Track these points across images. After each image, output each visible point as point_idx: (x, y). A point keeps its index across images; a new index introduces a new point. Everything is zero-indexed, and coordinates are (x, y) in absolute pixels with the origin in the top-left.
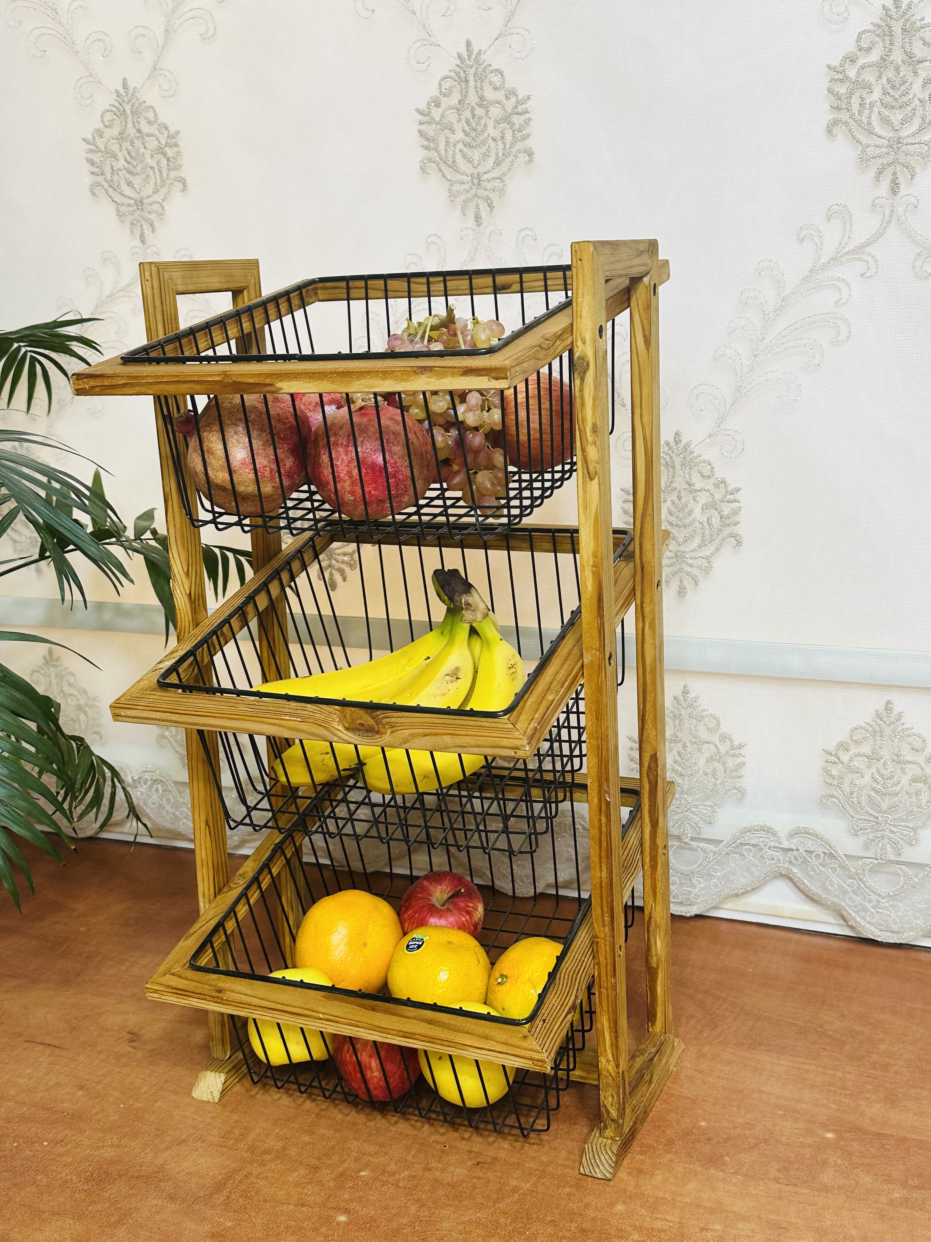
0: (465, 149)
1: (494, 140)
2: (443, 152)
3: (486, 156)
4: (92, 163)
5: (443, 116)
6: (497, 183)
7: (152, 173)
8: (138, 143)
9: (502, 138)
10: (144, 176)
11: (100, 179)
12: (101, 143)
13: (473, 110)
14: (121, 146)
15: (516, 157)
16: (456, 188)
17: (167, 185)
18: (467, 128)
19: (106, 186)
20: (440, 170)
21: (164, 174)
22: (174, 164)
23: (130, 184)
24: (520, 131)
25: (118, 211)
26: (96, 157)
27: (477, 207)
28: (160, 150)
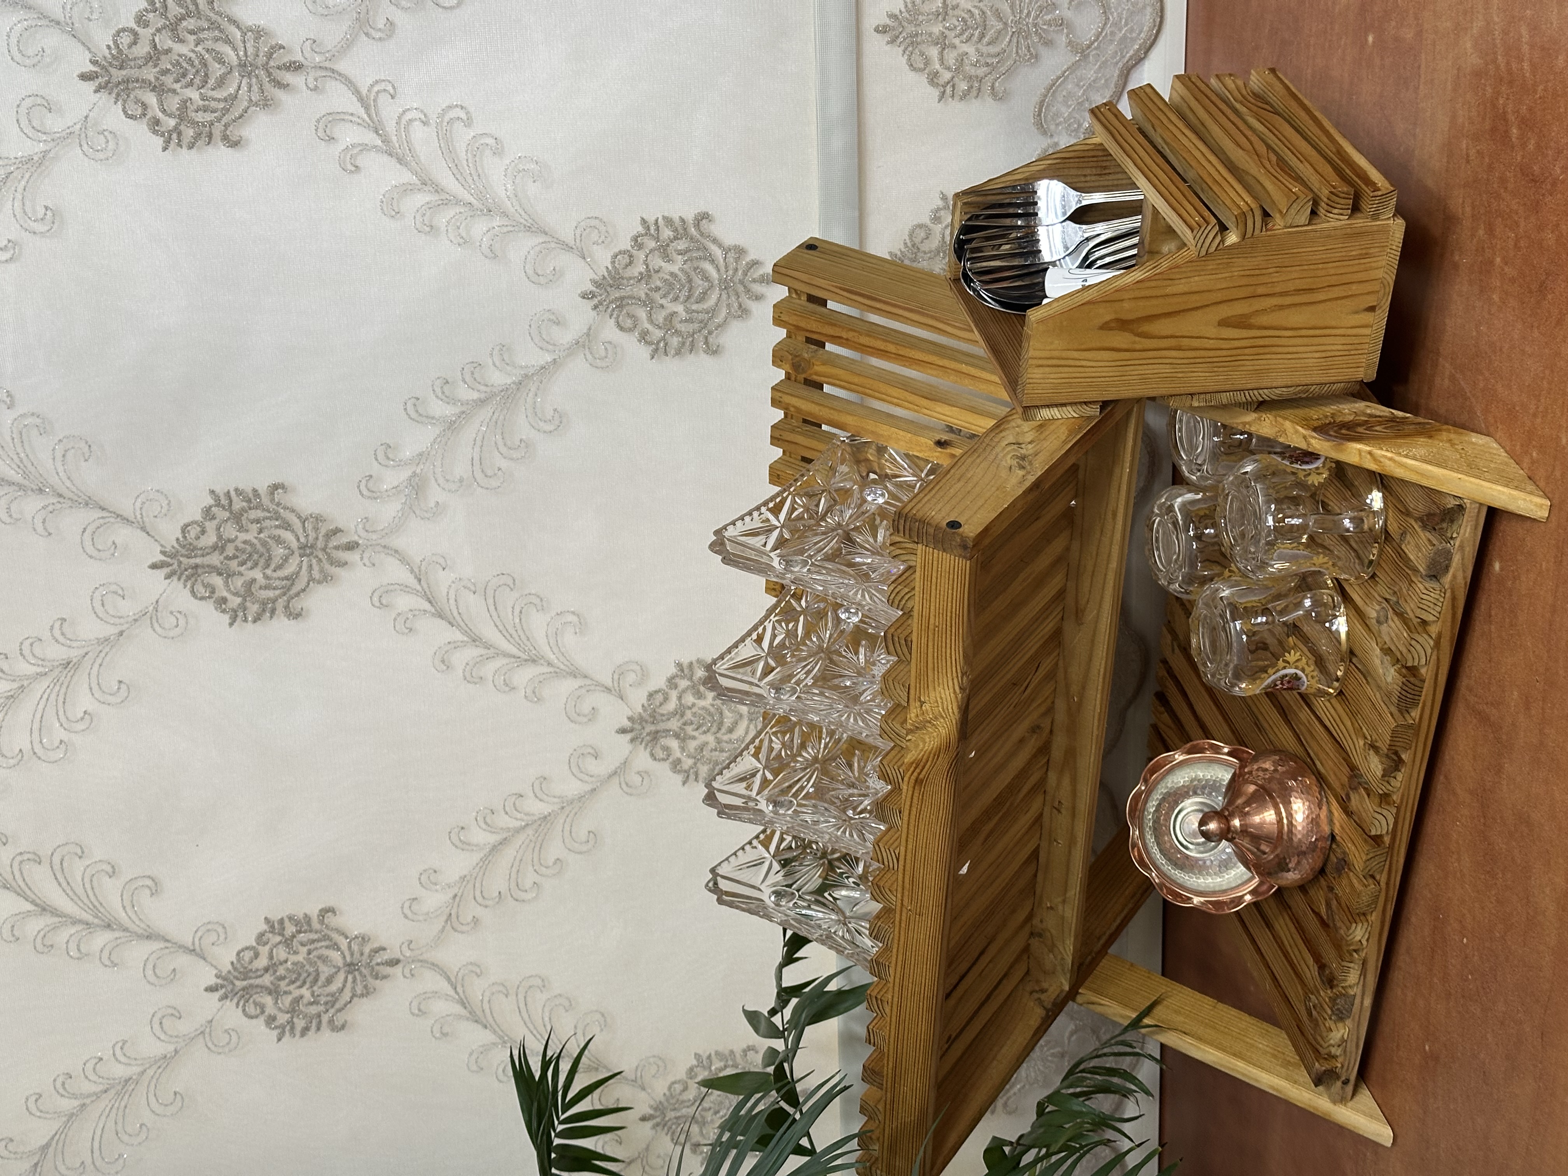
0: (273, 566)
1: (260, 531)
2: (277, 592)
3: (279, 540)
4: (305, 1030)
5: (236, 594)
6: (309, 525)
7: (315, 953)
8: (281, 971)
9: (258, 521)
10: (319, 963)
11: (325, 1018)
12: (283, 1018)
13: (228, 558)
14: (286, 993)
15: (278, 504)
16: (316, 574)
17: (329, 933)
18: (249, 564)
19: (332, 1011)
20: (298, 594)
21: (316, 936)
22: (303, 924)
23: (329, 981)
24: (249, 501)
25: (362, 995)
26: (300, 1024)
27: (337, 548)
28: (288, 943)
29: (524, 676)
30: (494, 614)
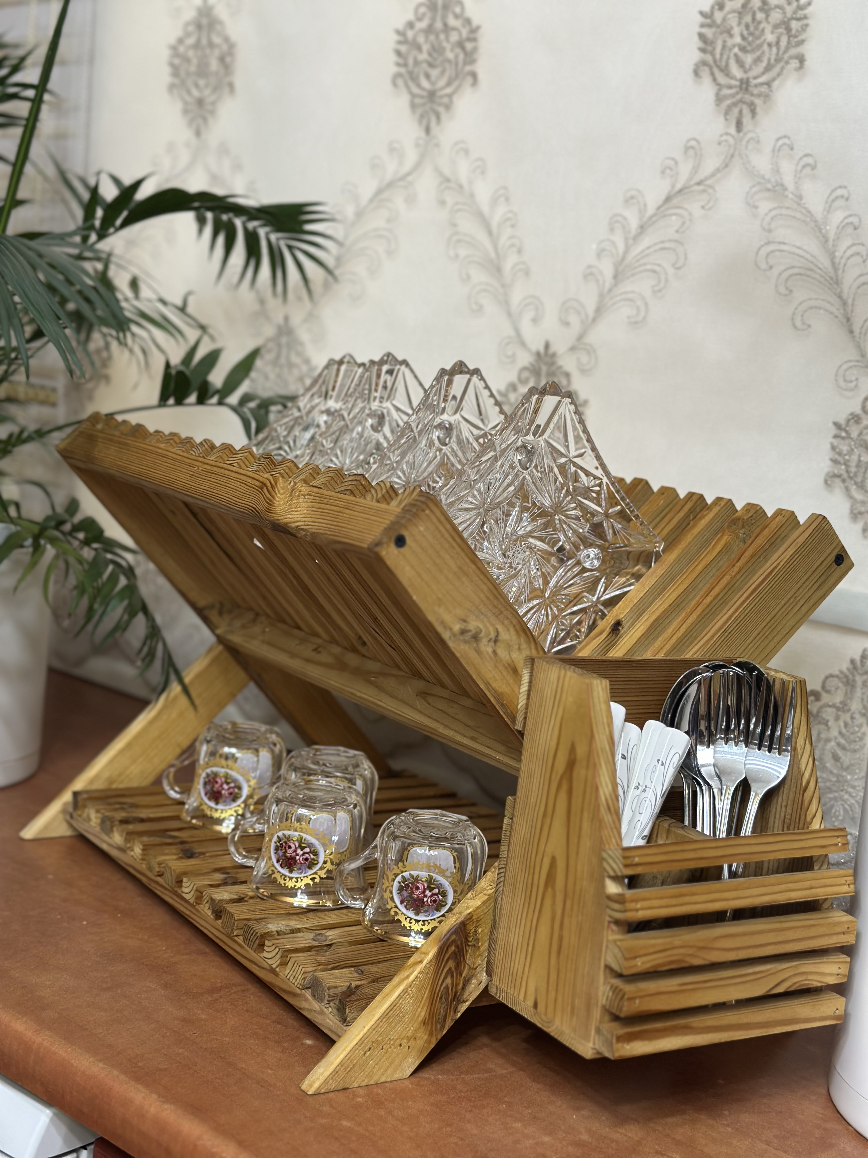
0: (740, 54)
1: (770, 45)
2: (718, 56)
3: (758, 60)
4: (398, 53)
5: (724, 20)
6: (764, 89)
7: (448, 66)
8: (442, 36)
9: (778, 43)
10: (441, 69)
11: (403, 70)
12: (410, 34)
13: (754, 15)
14: (427, 39)
15: (787, 63)
16: (726, 92)
17: (460, 79)
18: (745, 33)
19: (407, 76)
20: (712, 74)
21: (459, 68)
22: (470, 57)
23: (428, 76)
24: (796, 36)
25: (412, 103)
26: (403, 48)
27: (741, 112)
28: (460, 45)
29: (607, 269)
30: (658, 247)
